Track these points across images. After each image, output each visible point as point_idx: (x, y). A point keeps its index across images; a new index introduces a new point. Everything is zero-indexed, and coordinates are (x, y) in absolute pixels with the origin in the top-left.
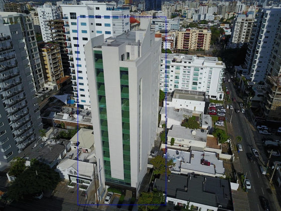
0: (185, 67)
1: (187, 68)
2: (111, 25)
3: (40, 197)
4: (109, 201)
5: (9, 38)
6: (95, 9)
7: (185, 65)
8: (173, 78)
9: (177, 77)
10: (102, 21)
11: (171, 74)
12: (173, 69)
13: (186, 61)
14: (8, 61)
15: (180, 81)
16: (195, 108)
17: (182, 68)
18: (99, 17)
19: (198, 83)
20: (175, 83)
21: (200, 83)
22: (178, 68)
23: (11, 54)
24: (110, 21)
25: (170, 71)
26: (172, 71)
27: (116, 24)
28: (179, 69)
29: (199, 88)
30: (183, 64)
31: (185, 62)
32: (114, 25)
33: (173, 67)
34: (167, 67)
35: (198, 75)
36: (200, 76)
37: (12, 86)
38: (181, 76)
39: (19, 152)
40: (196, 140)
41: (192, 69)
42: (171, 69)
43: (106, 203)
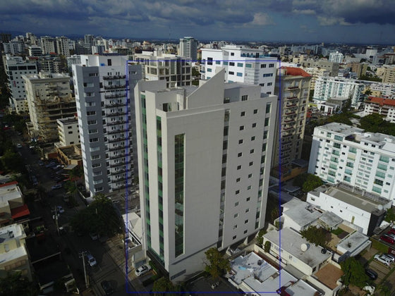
0: (366, 151)
1: (369, 154)
2: (243, 75)
3: (94, 238)
4: (140, 273)
5: (124, 77)
6: (230, 54)
7: (366, 148)
8: (344, 165)
9: (349, 165)
10: (235, 69)
11: (342, 157)
12: (346, 150)
13: (367, 141)
14: (119, 99)
15: (355, 171)
16: (353, 218)
17: (359, 152)
18: (232, 64)
19: (384, 183)
20: (345, 172)
21: (388, 184)
22: (353, 150)
23: (124, 93)
24: (242, 70)
25: (341, 153)
26: (344, 154)
27: (248, 74)
28: (355, 153)
29: (386, 191)
30: (362, 145)
31: (366, 144)
32: (246, 75)
33: (345, 146)
34: (337, 146)
35: (386, 170)
36: (389, 172)
37: (118, 123)
38: (356, 164)
39: (111, 191)
40: (299, 258)
41: (377, 157)
42: (343, 149)
43: (136, 273)
